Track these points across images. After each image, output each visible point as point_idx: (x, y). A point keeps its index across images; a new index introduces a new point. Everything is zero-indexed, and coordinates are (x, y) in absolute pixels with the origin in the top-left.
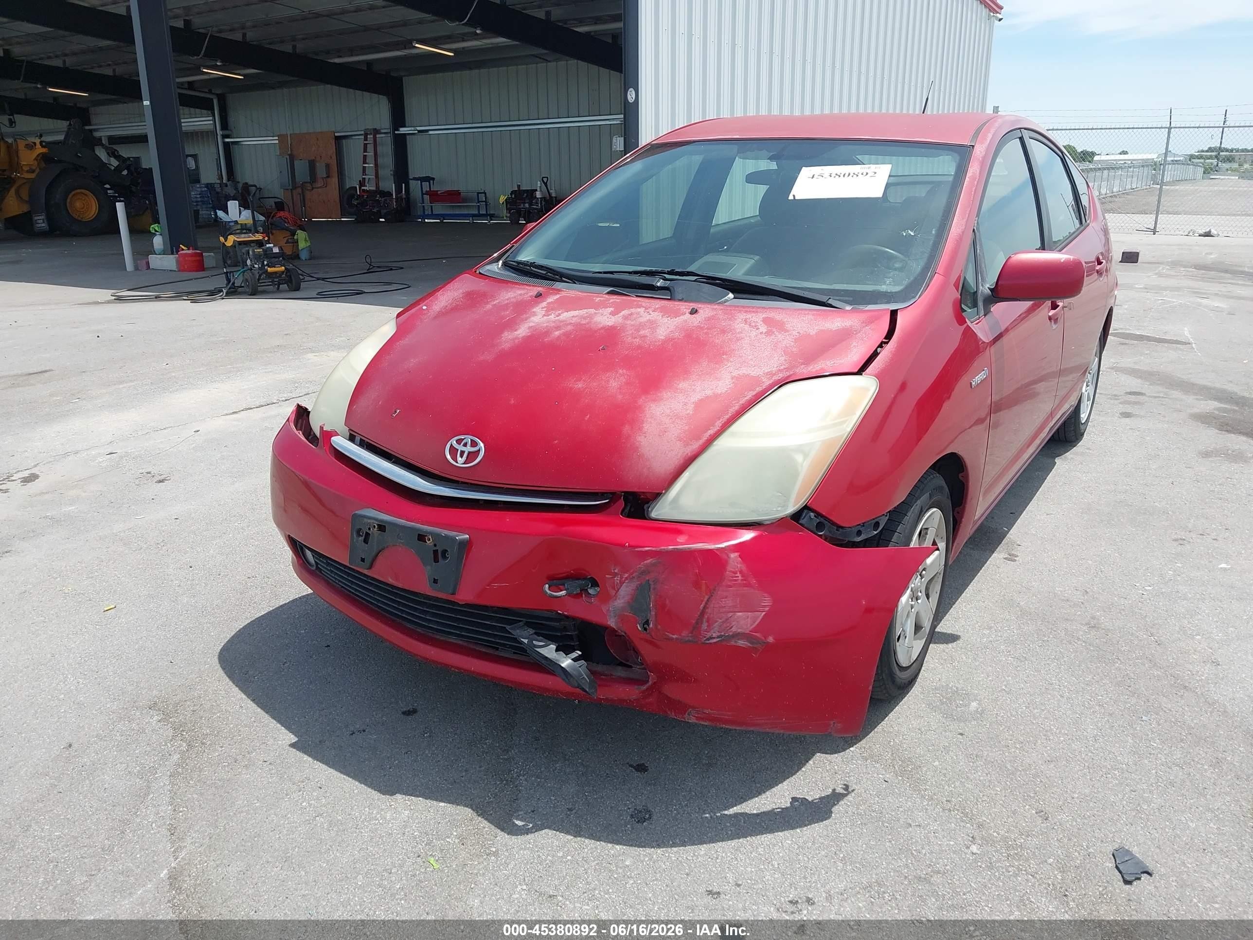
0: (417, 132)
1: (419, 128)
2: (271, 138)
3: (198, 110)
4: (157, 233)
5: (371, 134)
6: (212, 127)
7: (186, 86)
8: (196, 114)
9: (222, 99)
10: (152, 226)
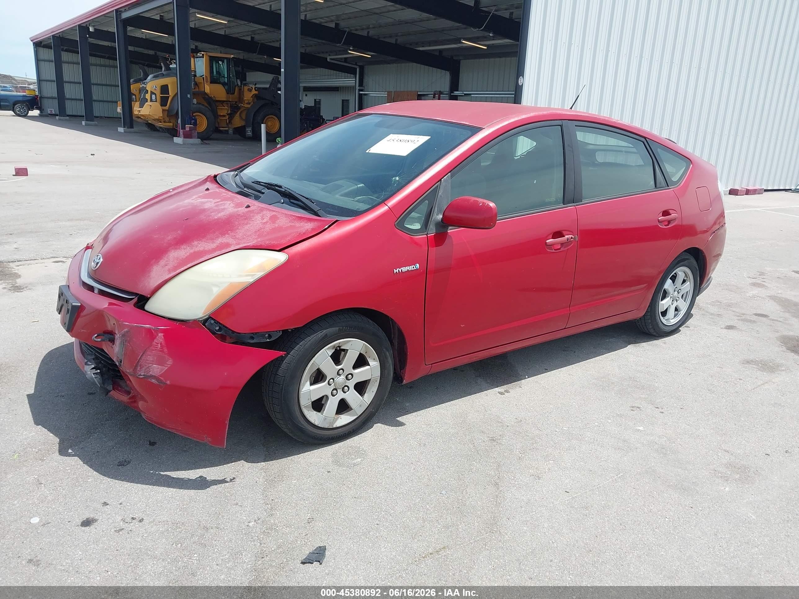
0: (464, 94)
1: (465, 93)
2: (384, 93)
3: (349, 75)
4: (280, 143)
5: (437, 94)
6: (354, 84)
7: (344, 59)
8: (347, 76)
9: (362, 68)
10: (277, 139)
